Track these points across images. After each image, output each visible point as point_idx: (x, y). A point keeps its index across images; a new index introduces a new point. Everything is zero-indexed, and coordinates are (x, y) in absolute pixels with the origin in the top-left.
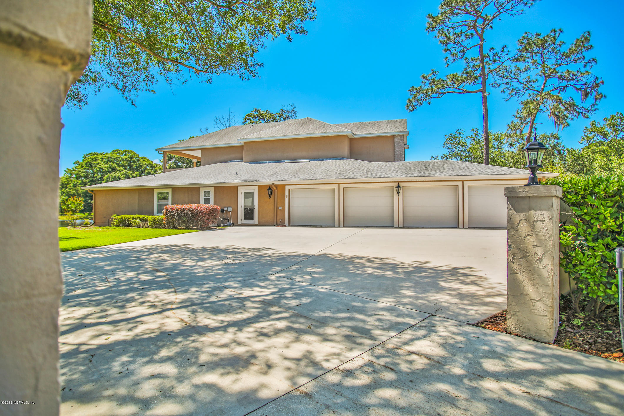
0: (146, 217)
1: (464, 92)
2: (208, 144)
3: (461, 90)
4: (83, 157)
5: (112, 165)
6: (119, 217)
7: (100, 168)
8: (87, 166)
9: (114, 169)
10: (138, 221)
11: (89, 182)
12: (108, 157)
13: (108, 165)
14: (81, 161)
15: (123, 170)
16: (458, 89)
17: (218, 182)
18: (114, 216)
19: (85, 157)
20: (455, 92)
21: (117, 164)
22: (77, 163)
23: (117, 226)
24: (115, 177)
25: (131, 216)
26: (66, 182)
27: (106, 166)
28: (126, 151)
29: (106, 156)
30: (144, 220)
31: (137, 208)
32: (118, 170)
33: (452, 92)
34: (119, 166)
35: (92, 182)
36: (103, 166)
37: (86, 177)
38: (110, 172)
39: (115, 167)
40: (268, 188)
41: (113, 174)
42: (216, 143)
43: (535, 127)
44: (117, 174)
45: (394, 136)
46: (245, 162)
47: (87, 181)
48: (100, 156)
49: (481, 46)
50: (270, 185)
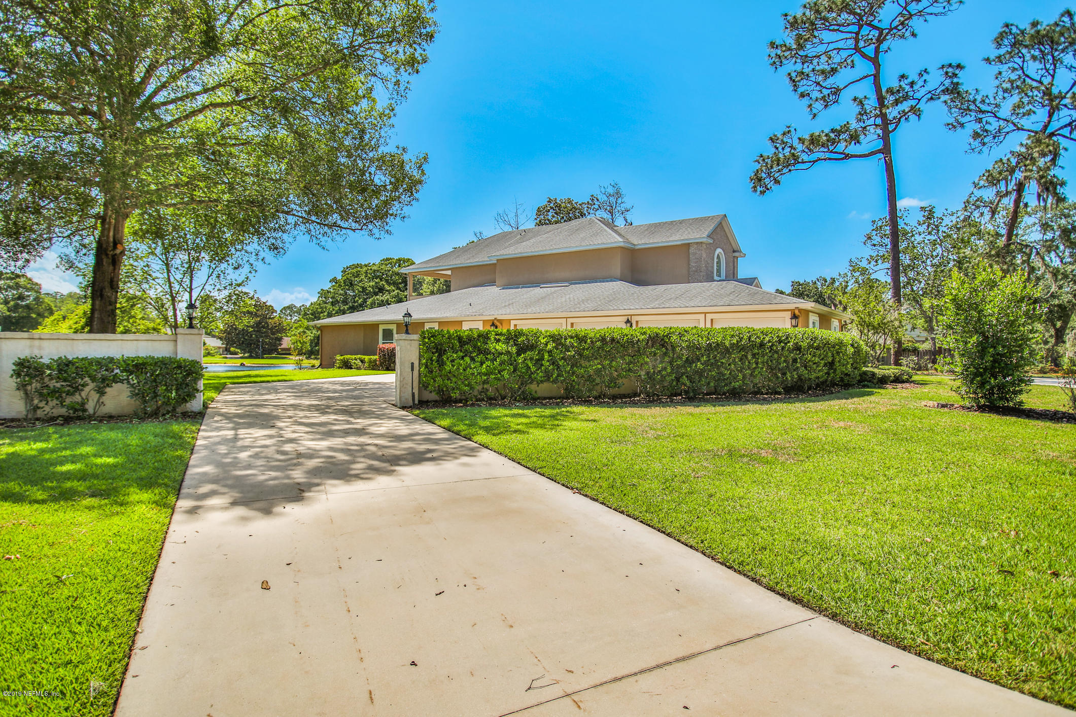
0: (363, 357)
1: (847, 157)
2: (459, 262)
3: (841, 153)
4: (342, 272)
5: (379, 283)
6: (342, 358)
7: (363, 288)
8: (345, 286)
9: (381, 290)
10: (358, 362)
11: (348, 309)
12: (375, 271)
13: (374, 284)
14: (339, 277)
15: (394, 291)
16: (836, 153)
17: (445, 315)
18: (338, 357)
19: (344, 271)
20: (830, 159)
21: (387, 281)
22: (334, 280)
23: (339, 368)
24: (382, 301)
25: (353, 357)
26: (319, 310)
27: (371, 284)
28: (399, 260)
29: (371, 269)
30: (362, 361)
31: (362, 347)
32: (387, 291)
33: (825, 159)
34: (389, 284)
35: (353, 309)
36: (367, 285)
37: (345, 302)
38: (376, 294)
39: (384, 285)
40: (491, 324)
41: (380, 297)
42: (468, 261)
43: (1025, 201)
44: (386, 297)
45: (689, 244)
46: (497, 287)
47: (346, 307)
48: (365, 269)
49: (876, 77)
50: (493, 320)
